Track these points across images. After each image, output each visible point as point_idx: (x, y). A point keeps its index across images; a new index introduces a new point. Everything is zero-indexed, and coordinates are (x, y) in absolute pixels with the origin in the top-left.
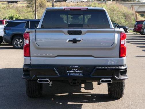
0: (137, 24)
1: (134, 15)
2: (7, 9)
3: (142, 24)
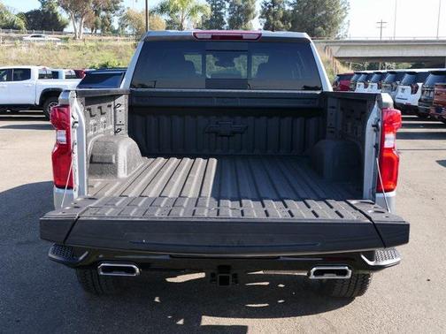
0: (339, 80)
1: (331, 63)
2: (98, 50)
3: (350, 79)
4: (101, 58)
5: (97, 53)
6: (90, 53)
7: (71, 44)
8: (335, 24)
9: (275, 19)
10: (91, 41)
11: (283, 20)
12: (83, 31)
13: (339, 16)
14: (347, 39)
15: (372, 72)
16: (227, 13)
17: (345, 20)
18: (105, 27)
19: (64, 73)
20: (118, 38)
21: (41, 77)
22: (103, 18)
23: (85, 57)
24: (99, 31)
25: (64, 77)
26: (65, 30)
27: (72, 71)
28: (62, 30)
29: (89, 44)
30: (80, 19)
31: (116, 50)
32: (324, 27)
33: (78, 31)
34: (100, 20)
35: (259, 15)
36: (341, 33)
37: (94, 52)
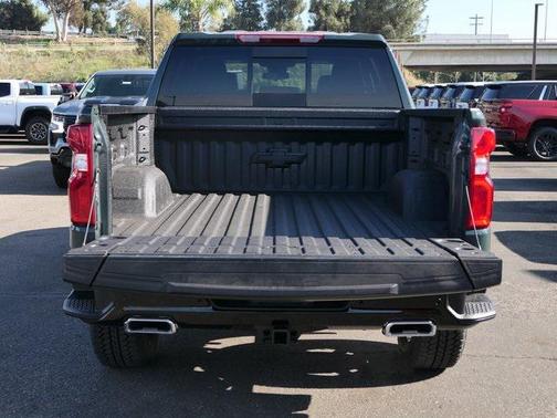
4: (94, 67)
5: (87, 61)
6: (79, 61)
7: (53, 48)
8: (409, 21)
9: (328, 14)
10: (78, 44)
11: (338, 16)
12: (67, 30)
13: (414, 11)
16: (265, 5)
17: (423, 16)
18: (98, 24)
19: (48, 87)
20: (116, 40)
21: (23, 92)
22: (96, 12)
23: (72, 66)
24: (89, 30)
25: (49, 93)
26: (43, 28)
27: (59, 85)
28: (39, 30)
29: (77, 49)
30: (63, 15)
31: (112, 56)
32: (395, 26)
33: (60, 30)
34: (90, 15)
35: (308, 8)
36: (418, 32)
37: (83, 59)
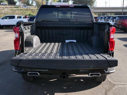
2: (27, 10)
3: (97, 18)
6: (25, 11)
7: (19, 8)
8: (93, 3)
12: (22, 5)
14: (96, 7)
15: (103, 16)
20: (33, 7)
26: (16, 4)
30: (20, 1)
31: (32, 10)
33: (20, 5)
34: (26, 1)
36: (94, 5)
